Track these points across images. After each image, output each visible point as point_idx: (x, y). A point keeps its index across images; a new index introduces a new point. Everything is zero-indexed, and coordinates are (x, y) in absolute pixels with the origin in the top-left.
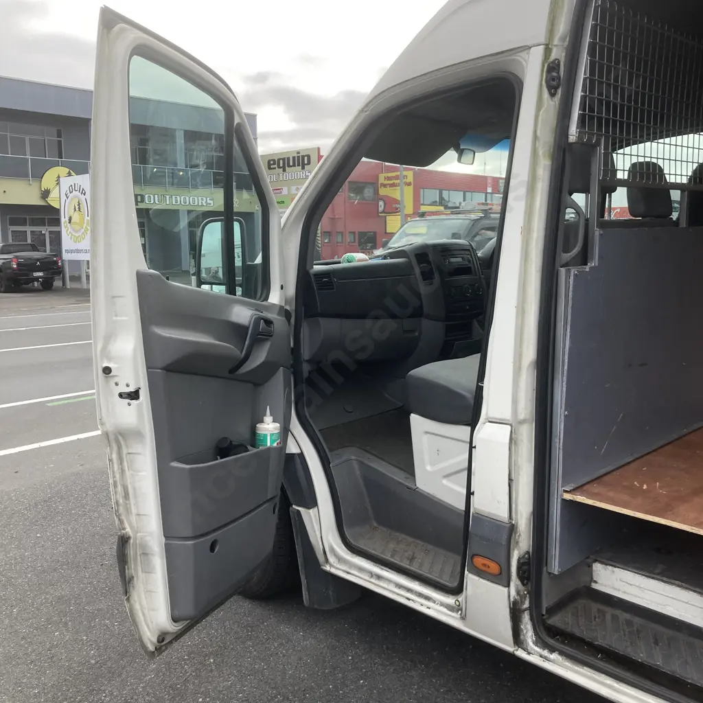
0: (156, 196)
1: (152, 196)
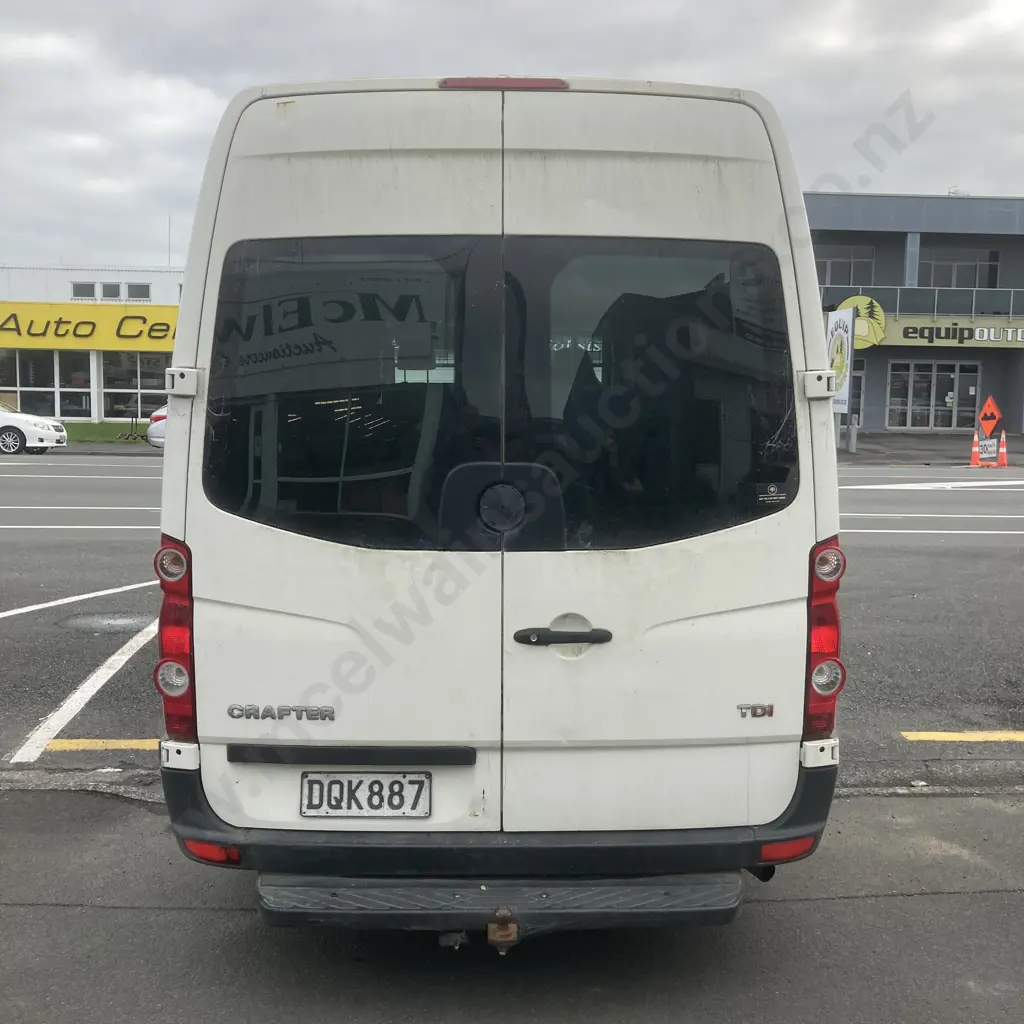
0: (992, 330)
1: (986, 330)
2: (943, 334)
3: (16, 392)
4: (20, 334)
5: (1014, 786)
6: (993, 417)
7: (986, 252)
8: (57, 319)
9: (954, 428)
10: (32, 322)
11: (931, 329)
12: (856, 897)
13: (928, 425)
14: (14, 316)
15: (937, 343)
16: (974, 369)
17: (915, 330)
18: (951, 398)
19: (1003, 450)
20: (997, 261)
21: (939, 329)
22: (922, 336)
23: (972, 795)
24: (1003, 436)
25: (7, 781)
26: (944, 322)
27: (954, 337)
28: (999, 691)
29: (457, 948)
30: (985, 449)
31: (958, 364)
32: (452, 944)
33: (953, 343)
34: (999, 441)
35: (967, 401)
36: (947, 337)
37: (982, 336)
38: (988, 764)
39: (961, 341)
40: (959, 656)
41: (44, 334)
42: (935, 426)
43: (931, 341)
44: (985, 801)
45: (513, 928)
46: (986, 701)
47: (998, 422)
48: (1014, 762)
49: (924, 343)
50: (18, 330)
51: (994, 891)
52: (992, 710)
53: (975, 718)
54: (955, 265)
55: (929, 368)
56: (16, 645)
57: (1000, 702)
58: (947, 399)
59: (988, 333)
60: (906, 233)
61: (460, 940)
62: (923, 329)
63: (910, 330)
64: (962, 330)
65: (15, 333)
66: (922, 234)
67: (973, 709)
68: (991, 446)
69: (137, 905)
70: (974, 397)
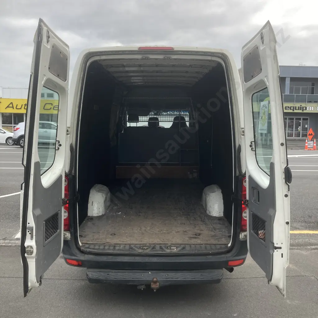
0: (312, 107)
1: (311, 107)
2: (297, 109)
3: (12, 126)
4: (13, 108)
5: (307, 246)
6: (312, 134)
7: (311, 83)
8: (25, 104)
9: (301, 138)
10: (17, 105)
11: (293, 107)
12: (258, 278)
13: (293, 137)
14: (12, 103)
15: (295, 111)
16: (307, 119)
17: (288, 107)
18: (300, 128)
19: (315, 145)
20: (314, 86)
21: (296, 107)
22: (291, 109)
23: (295, 249)
24: (315, 140)
25: (14, 243)
26: (298, 105)
27: (301, 110)
28: (306, 219)
29: (142, 289)
30: (309, 144)
31: (302, 118)
32: (141, 288)
33: (301, 111)
34: (314, 142)
35: (305, 129)
36: (298, 109)
37: (309, 109)
38: (300, 240)
39: (303, 111)
40: (294, 208)
41: (21, 108)
42: (295, 137)
43: (293, 111)
44: (298, 251)
45: (158, 284)
46: (301, 222)
47: (313, 136)
48: (308, 239)
49: (291, 111)
50: (13, 107)
51: (298, 276)
52: (303, 224)
53: (298, 226)
54: (301, 87)
55: (293, 119)
56: (15, 204)
57: (306, 222)
58: (299, 129)
59: (311, 108)
60: (285, 78)
61: (143, 287)
62: (291, 107)
63: (287, 107)
64: (303, 107)
65: (12, 108)
66: (291, 78)
67: (297, 224)
68: (311, 143)
69: (52, 278)
70: (307, 128)
